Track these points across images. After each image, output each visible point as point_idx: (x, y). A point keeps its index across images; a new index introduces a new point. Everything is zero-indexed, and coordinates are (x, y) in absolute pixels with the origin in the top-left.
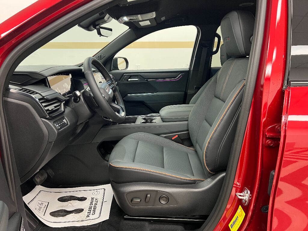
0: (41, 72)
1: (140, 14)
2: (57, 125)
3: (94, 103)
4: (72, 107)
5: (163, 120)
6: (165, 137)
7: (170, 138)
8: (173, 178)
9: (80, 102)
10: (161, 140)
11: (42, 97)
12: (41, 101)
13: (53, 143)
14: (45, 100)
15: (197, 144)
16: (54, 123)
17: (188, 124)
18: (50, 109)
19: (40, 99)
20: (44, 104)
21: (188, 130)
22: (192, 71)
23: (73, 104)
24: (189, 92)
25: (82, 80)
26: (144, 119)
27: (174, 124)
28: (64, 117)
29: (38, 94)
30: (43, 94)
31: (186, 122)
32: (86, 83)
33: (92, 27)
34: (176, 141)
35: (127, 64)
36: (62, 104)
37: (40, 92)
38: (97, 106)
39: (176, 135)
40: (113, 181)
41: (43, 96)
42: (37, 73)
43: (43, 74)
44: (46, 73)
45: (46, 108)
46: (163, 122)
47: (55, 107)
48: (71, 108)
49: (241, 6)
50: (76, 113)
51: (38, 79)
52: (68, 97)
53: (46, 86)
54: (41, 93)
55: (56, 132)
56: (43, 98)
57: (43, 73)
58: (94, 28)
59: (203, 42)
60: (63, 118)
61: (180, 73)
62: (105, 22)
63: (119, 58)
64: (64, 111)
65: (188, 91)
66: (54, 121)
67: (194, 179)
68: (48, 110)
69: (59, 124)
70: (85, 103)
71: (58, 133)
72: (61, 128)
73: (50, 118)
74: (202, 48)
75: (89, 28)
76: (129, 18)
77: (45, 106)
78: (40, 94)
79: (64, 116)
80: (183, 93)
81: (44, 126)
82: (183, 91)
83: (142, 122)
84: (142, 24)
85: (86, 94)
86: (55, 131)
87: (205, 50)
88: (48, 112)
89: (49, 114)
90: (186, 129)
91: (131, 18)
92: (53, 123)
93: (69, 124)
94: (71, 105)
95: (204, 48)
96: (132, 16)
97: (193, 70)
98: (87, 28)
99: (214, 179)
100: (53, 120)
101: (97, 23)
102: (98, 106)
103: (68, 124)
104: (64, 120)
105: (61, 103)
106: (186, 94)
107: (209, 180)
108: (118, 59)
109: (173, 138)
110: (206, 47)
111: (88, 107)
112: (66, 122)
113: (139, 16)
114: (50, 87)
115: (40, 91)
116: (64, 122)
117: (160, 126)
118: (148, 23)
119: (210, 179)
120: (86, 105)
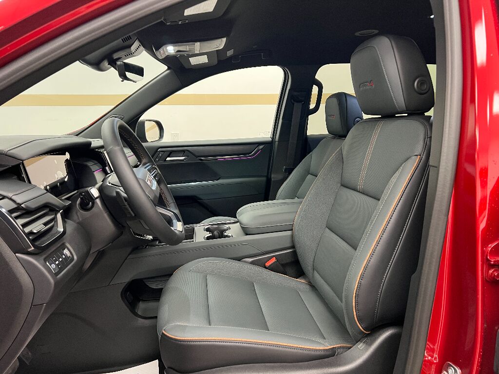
0: (11, 151)
1: (199, 41)
2: (53, 266)
3: (127, 209)
4: (78, 221)
5: (246, 231)
6: (252, 263)
7: (262, 264)
8: (296, 351)
9: (93, 209)
10: (246, 269)
11: (15, 206)
12: (14, 215)
13: (44, 308)
14: (24, 212)
15: (316, 274)
16: (45, 260)
17: (292, 236)
18: (35, 231)
19: (11, 212)
20: (21, 222)
21: (293, 247)
22: (277, 143)
23: (79, 214)
24: (274, 177)
25: (90, 164)
26: (208, 230)
27: (266, 237)
28: (63, 244)
29: (6, 200)
30: (19, 199)
31: (289, 233)
32: (98, 168)
33: (105, 64)
34: (272, 269)
35: (162, 131)
36: (59, 216)
37: (10, 195)
38: (133, 215)
39: (274, 256)
40: (171, 368)
41: (18, 204)
42: (3, 154)
43: (14, 155)
44: (21, 153)
45: (27, 230)
46: (247, 234)
47: (45, 224)
48: (74, 221)
49: (359, 35)
50: (86, 232)
51: (4, 166)
52: (68, 199)
53: (21, 179)
54: (14, 198)
55: (52, 281)
56: (18, 208)
57: (14, 152)
58: (109, 66)
59: (295, 93)
60: (63, 247)
61: (257, 145)
62: (131, 55)
63: (146, 121)
64: (64, 232)
65: (272, 176)
66: (44, 256)
67: (332, 347)
68: (31, 233)
69: (57, 262)
70: (105, 210)
71: (55, 284)
72: (61, 270)
73: (37, 251)
74: (293, 104)
75: (102, 65)
76: (177, 48)
77: (24, 225)
78: (11, 199)
79: (64, 241)
80: (264, 179)
81: (23, 271)
82: (263, 176)
83: (206, 236)
84: (194, 61)
85: (107, 192)
86: (48, 280)
87: (298, 107)
88: (30, 238)
89: (33, 241)
90: (288, 245)
91: (181, 48)
92: (43, 261)
93: (75, 257)
94: (75, 217)
95: (296, 104)
96: (184, 45)
97: (279, 141)
98: (97, 65)
99: (370, 344)
100: (42, 256)
101: (115, 56)
102: (135, 215)
103: (73, 259)
104: (66, 251)
105: (56, 215)
106: (269, 180)
107: (361, 346)
108: (147, 124)
109: (267, 264)
110: (300, 101)
111: (110, 218)
112: (68, 254)
113: (198, 44)
114: (30, 182)
115: (11, 192)
116: (66, 256)
117: (241, 244)
118: (204, 59)
119: (361, 344)
120: (108, 215)
